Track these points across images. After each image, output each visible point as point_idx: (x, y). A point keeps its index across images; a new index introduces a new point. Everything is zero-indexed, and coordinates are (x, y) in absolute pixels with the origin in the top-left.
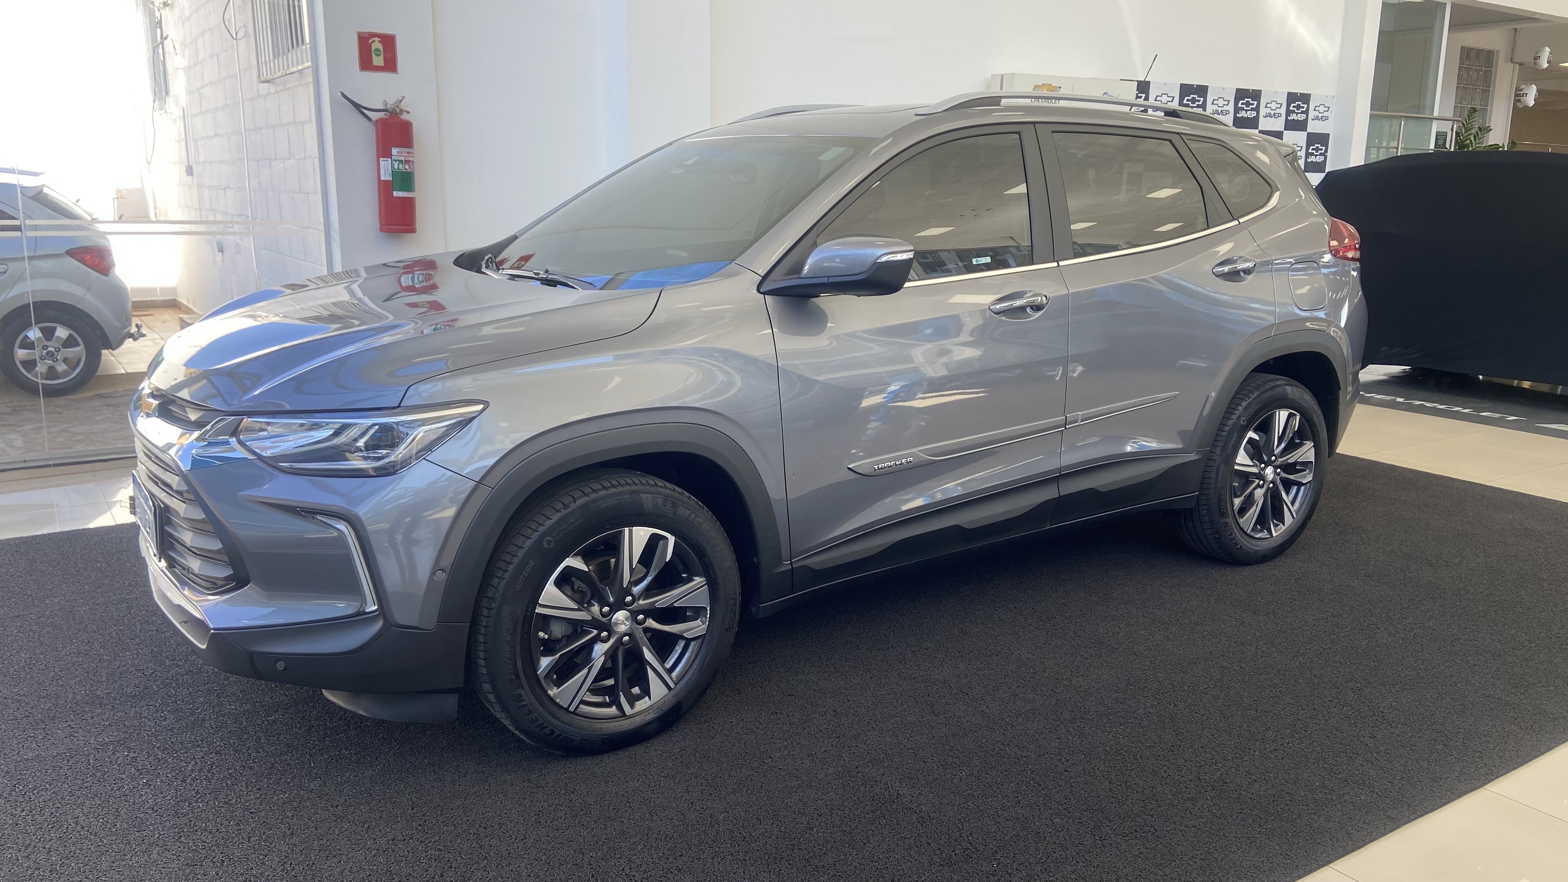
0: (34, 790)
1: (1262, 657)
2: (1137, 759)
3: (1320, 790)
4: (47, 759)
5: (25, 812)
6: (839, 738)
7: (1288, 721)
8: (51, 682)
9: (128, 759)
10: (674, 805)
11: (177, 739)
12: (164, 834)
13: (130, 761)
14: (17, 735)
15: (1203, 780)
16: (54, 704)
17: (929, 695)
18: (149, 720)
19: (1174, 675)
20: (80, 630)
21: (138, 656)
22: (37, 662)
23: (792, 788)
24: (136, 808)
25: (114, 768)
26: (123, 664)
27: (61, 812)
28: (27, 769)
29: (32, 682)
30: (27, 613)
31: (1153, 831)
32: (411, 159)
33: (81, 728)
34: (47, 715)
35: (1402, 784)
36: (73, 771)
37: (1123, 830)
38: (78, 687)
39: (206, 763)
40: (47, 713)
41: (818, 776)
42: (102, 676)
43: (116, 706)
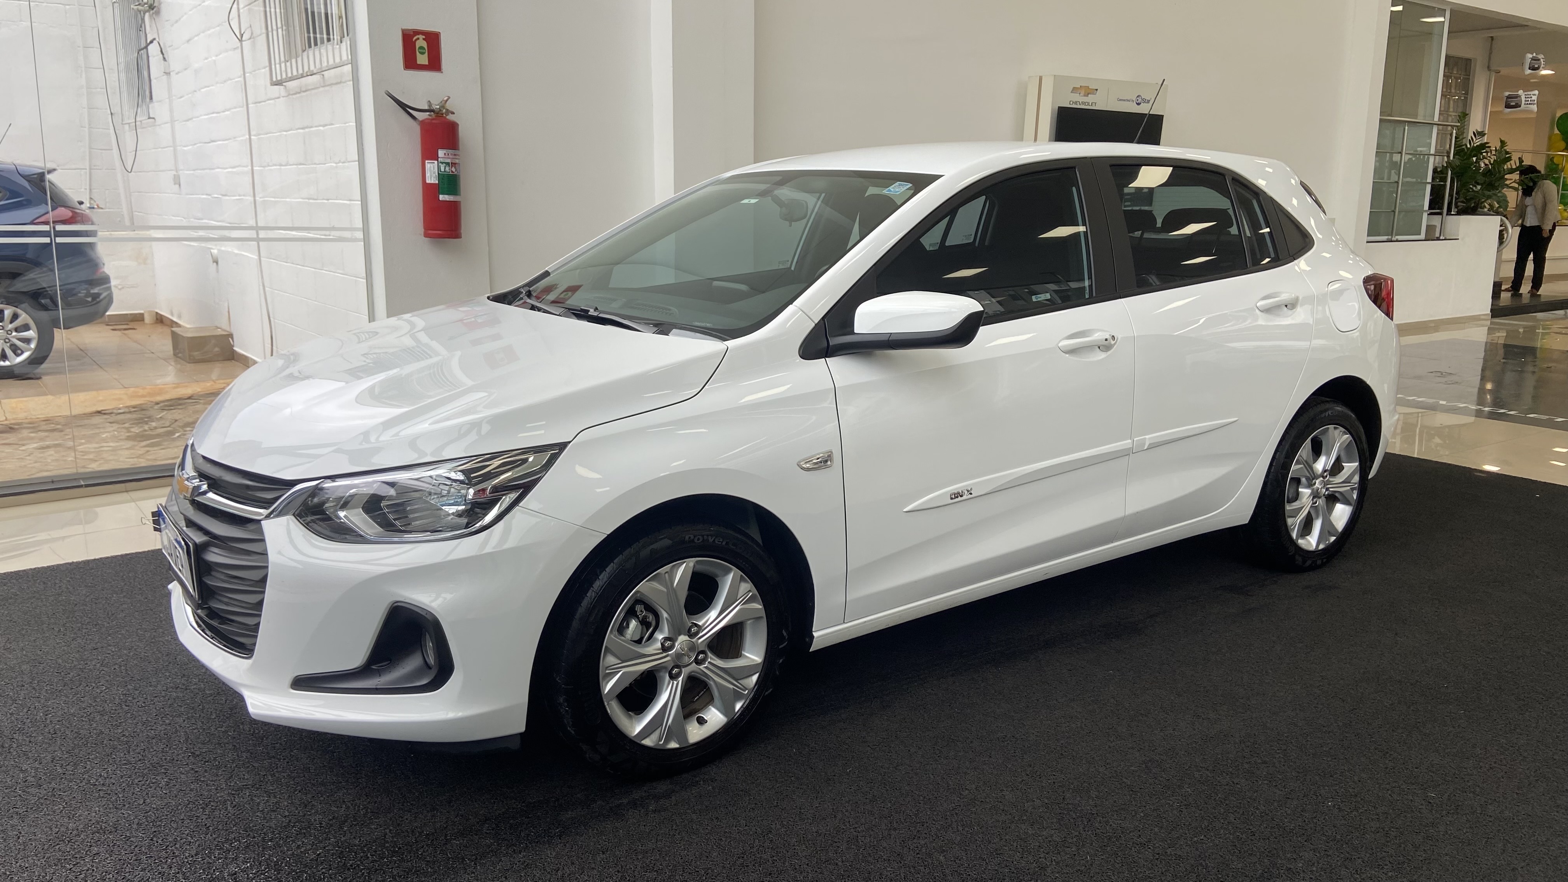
0: (175, 844)
4: (180, 808)
5: (173, 869)
18: (279, 759)
22: (134, 699)
25: (257, 816)
28: (159, 819)
29: (134, 721)
33: (206, 771)
36: (212, 820)
39: (359, 807)
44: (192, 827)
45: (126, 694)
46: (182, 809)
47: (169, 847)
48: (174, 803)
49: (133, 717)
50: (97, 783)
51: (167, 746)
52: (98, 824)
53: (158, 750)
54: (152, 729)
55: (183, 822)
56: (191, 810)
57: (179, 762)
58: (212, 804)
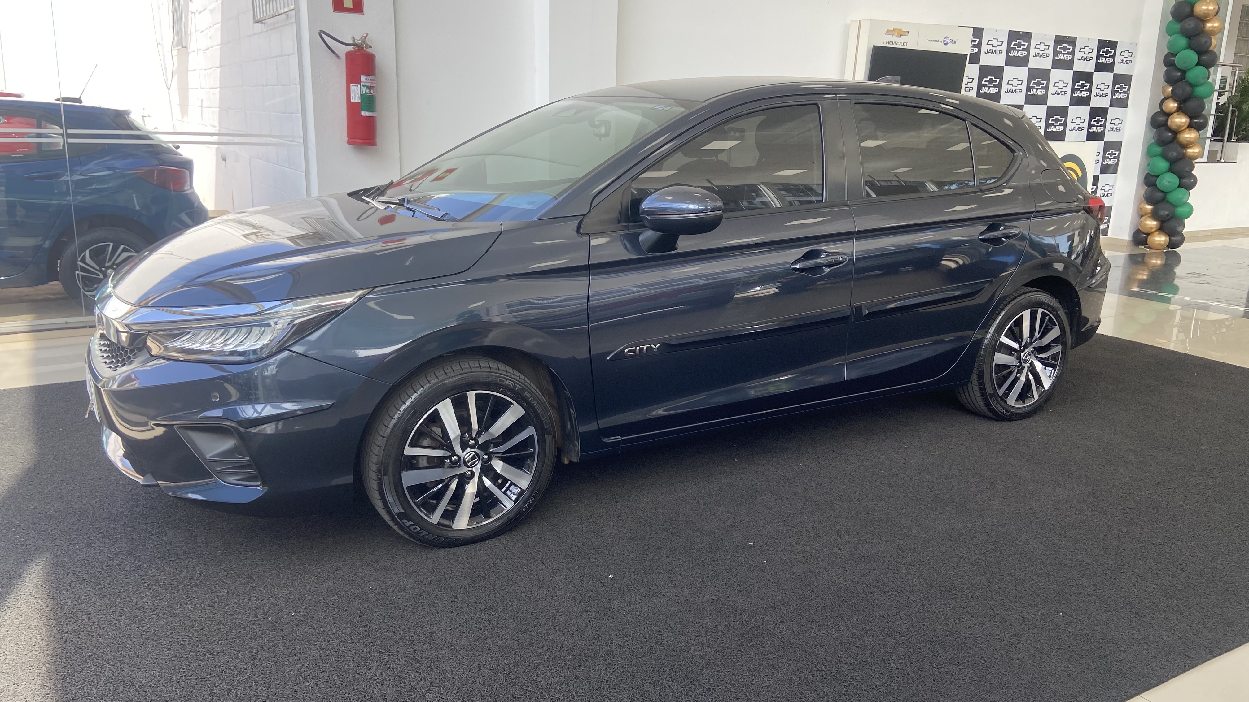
0: (57, 590)
1: (1076, 514)
3: (1127, 631)
4: (69, 564)
5: (49, 607)
8: (76, 501)
9: (133, 567)
10: (575, 623)
12: (158, 631)
19: (1000, 528)
20: (103, 460)
22: (67, 484)
23: (674, 611)
24: (138, 607)
25: (122, 574)
27: (78, 609)
31: (982, 661)
32: (375, 85)
33: (98, 539)
35: (1199, 628)
37: (958, 660)
38: (98, 506)
44: (73, 578)
45: (62, 481)
46: (71, 565)
47: (52, 592)
48: (66, 561)
49: (62, 498)
50: (19, 543)
51: (78, 519)
52: (9, 572)
53: (70, 522)
54: (71, 507)
55: (68, 575)
56: (77, 567)
57: (81, 532)
58: (93, 563)
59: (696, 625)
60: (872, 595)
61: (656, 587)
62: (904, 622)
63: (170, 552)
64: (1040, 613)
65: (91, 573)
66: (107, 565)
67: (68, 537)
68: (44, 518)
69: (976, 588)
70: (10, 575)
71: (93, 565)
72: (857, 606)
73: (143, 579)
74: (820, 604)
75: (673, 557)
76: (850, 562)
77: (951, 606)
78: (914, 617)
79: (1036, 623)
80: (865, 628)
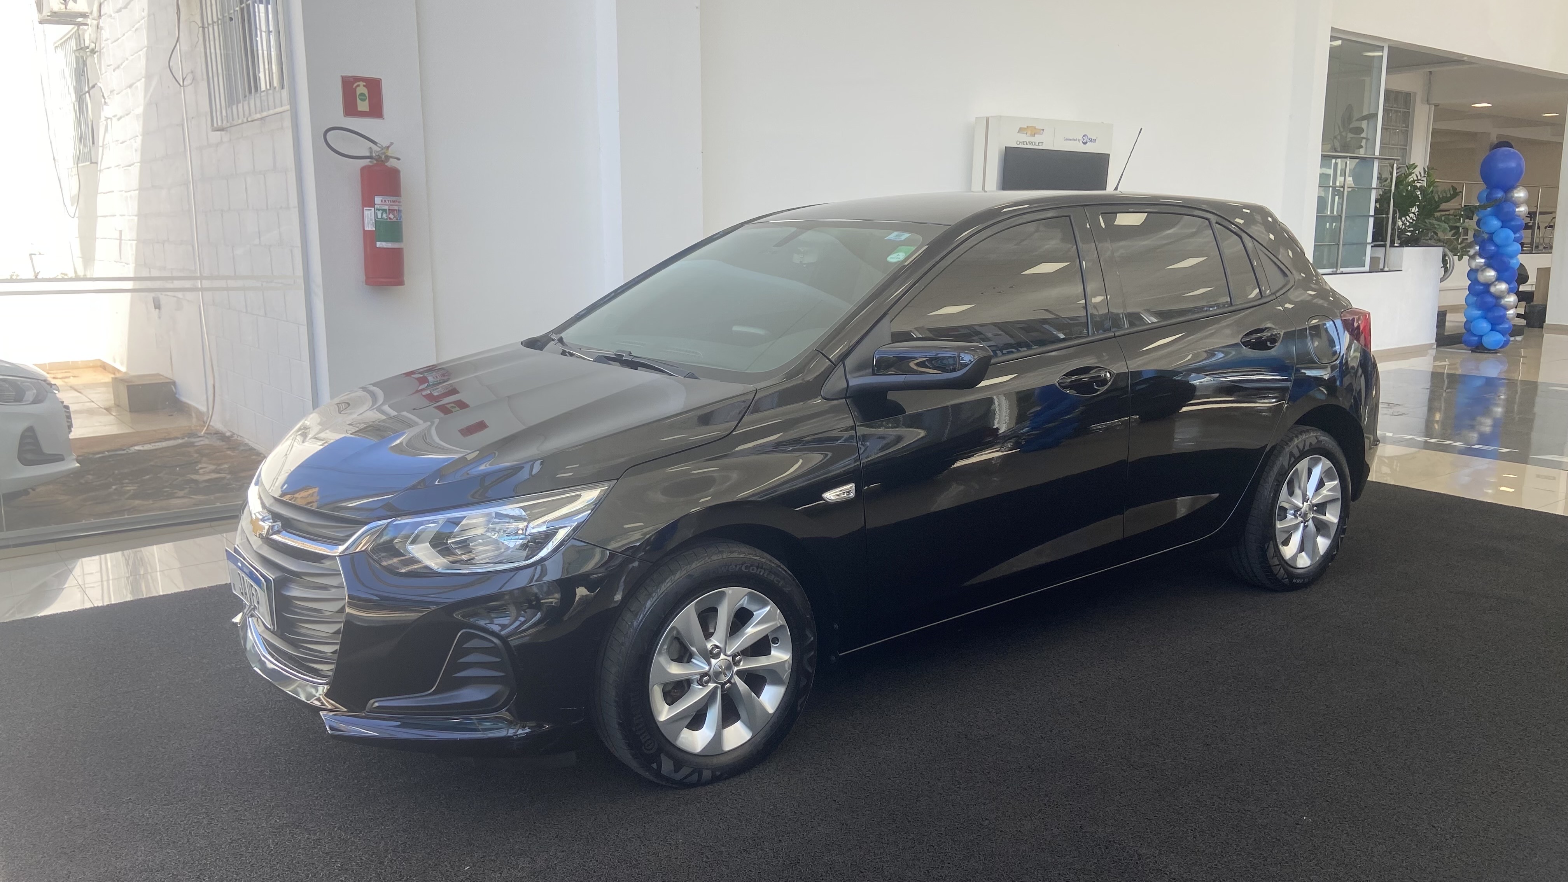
1: (1433, 696)
2: (1363, 809)
6: (1047, 795)
7: (1491, 761)
9: (311, 842)
11: (355, 818)
13: (314, 844)
14: (179, 821)
15: (1439, 827)
16: (206, 786)
17: (1119, 748)
20: (202, 705)
21: (275, 729)
26: (263, 739)
30: (138, 689)
34: (203, 798)
40: (203, 796)
41: (1045, 837)
42: (246, 753)
43: (275, 785)
59: (1060, 866)
60: (1249, 813)
61: (987, 822)
62: (1303, 843)
63: (351, 819)
64: (1450, 819)
65: (258, 855)
66: (275, 843)
67: (203, 810)
68: (159, 787)
69: (1365, 795)
70: (148, 866)
71: (255, 844)
72: (1239, 829)
73: (331, 858)
74: (1195, 829)
75: (990, 782)
76: (1205, 774)
77: (1347, 819)
78: (1311, 836)
79: (1452, 831)
80: (1262, 854)
